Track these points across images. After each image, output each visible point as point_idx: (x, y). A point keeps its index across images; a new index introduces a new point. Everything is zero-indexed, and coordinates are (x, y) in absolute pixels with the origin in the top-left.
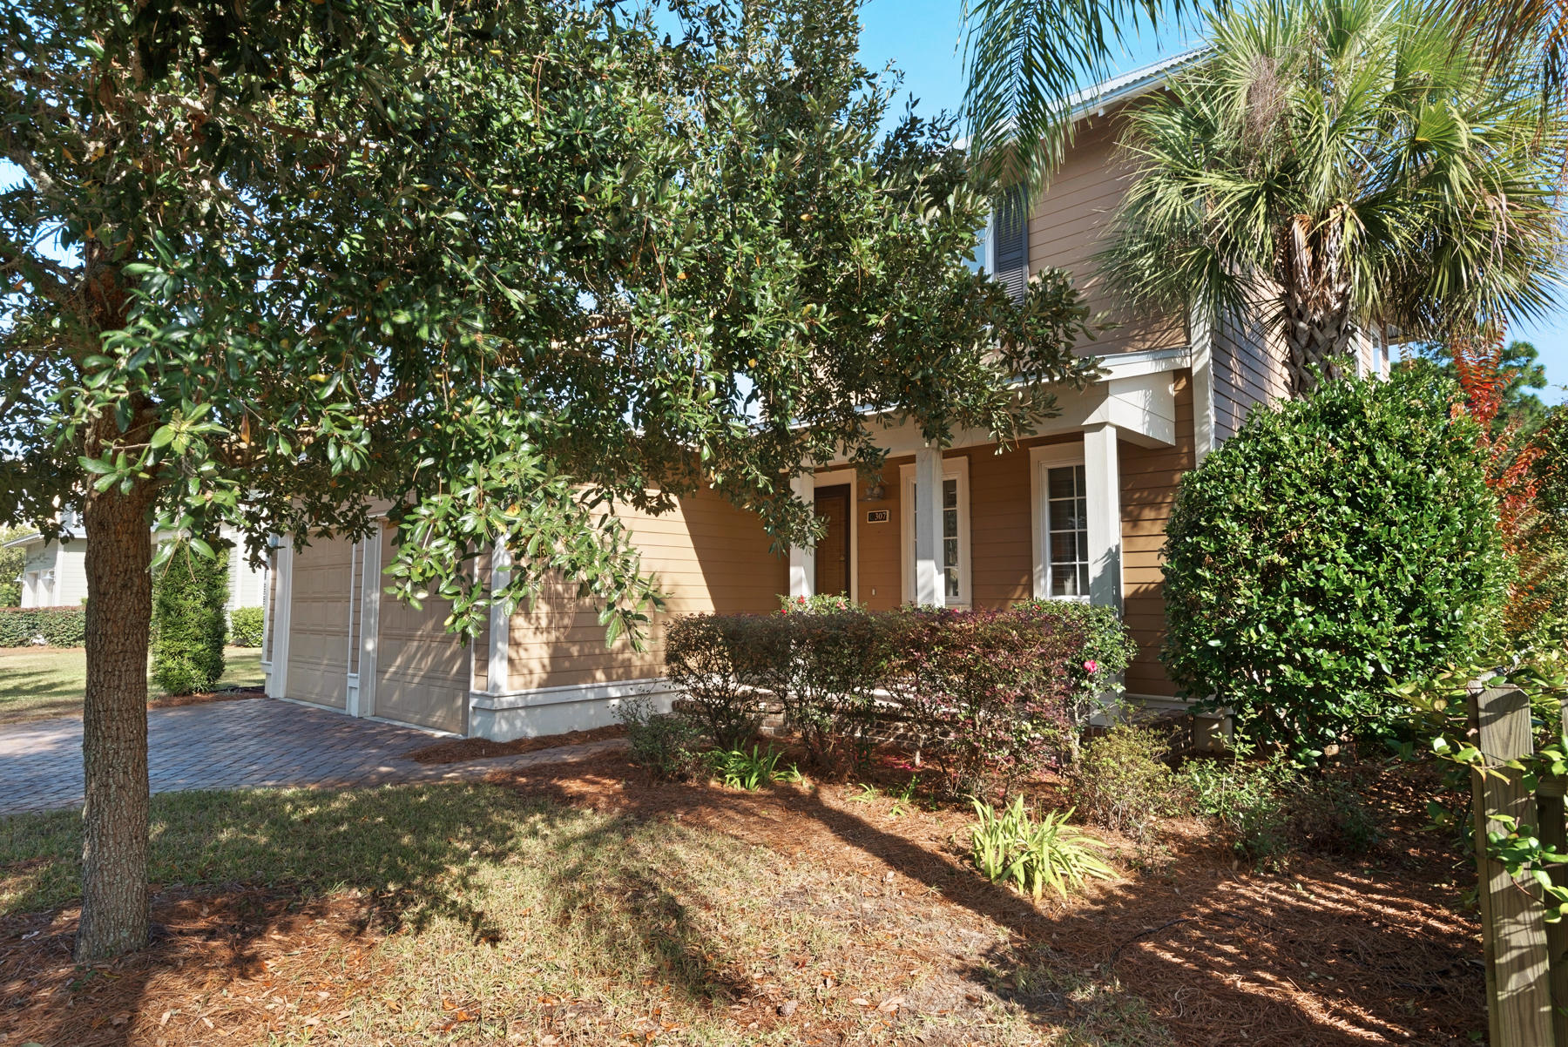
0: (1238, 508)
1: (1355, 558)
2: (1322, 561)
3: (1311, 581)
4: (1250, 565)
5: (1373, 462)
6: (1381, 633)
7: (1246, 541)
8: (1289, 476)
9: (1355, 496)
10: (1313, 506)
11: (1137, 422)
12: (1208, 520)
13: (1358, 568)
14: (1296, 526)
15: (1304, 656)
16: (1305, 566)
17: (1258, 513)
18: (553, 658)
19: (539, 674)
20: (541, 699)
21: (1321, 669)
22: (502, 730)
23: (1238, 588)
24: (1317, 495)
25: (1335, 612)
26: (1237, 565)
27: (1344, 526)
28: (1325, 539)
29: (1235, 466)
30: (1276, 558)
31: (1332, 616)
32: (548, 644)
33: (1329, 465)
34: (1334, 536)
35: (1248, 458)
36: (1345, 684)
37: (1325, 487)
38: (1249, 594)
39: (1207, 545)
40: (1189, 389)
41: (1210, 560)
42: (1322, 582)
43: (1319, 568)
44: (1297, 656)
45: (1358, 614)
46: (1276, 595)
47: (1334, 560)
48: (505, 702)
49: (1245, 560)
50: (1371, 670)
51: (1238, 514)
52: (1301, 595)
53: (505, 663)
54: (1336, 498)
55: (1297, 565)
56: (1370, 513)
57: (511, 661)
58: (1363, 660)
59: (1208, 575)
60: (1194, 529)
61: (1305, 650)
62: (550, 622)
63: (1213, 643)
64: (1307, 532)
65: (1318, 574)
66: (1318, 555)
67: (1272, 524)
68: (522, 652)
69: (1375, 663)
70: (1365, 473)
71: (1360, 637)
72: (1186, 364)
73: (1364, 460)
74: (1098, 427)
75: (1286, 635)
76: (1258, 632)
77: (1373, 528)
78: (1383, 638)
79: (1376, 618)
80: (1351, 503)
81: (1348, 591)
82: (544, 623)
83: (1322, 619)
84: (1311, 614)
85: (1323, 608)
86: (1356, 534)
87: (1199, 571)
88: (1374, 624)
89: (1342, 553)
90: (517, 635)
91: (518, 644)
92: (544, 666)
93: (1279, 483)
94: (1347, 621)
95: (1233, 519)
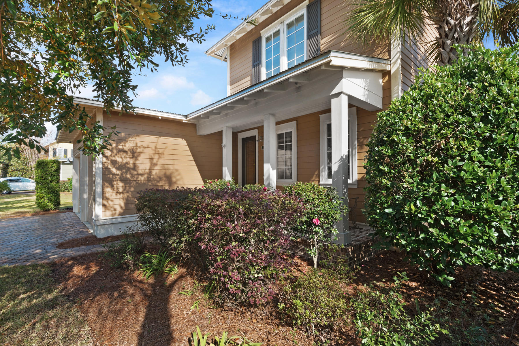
0: (407, 128)
1: (486, 157)
2: (462, 159)
3: (454, 173)
4: (413, 163)
5: (500, 92)
6: (505, 209)
7: (411, 148)
8: (440, 106)
9: (487, 116)
10: (457, 123)
11: (360, 94)
12: (388, 137)
13: (487, 163)
14: (445, 137)
15: (447, 222)
16: (450, 162)
17: (420, 130)
18: (126, 204)
19: (119, 210)
20: (120, 220)
21: (458, 232)
22: (101, 233)
23: (404, 177)
24: (460, 117)
25: (470, 194)
26: (404, 163)
27: (478, 135)
28: (465, 144)
29: (406, 104)
30: (430, 158)
31: (468, 197)
32: (123, 198)
33: (468, 98)
34: (471, 143)
35: (415, 100)
36: (475, 242)
37: (465, 112)
38: (411, 181)
39: (387, 151)
40: (389, 81)
41: (388, 160)
42: (462, 173)
43: (460, 164)
44: (442, 223)
45: (488, 195)
46: (429, 182)
47: (470, 159)
48: (101, 222)
49: (410, 160)
50: (496, 234)
51: (407, 132)
52: (446, 182)
53: (101, 207)
54: (474, 117)
55: (444, 162)
56: (499, 126)
57: (104, 205)
58: (490, 227)
59: (386, 169)
60: (381, 142)
61: (447, 218)
62: (124, 190)
63: (387, 211)
64: (452, 141)
65: (460, 169)
66: (460, 155)
67: (428, 137)
68: (110, 202)
69: (498, 229)
70: (494, 100)
71: (489, 212)
72: (388, 68)
73: (493, 91)
74: (338, 95)
75: (434, 208)
76: (415, 205)
77: (500, 137)
78: (506, 213)
79: (501, 198)
80: (484, 119)
81: (481, 180)
82: (121, 190)
83: (461, 199)
84: (453, 195)
85: (462, 191)
86: (486, 141)
87: (381, 167)
88: (499, 203)
89: (476, 154)
90: (107, 195)
91: (108, 199)
92: (121, 207)
93: (434, 112)
94: (478, 199)
95: (403, 135)
